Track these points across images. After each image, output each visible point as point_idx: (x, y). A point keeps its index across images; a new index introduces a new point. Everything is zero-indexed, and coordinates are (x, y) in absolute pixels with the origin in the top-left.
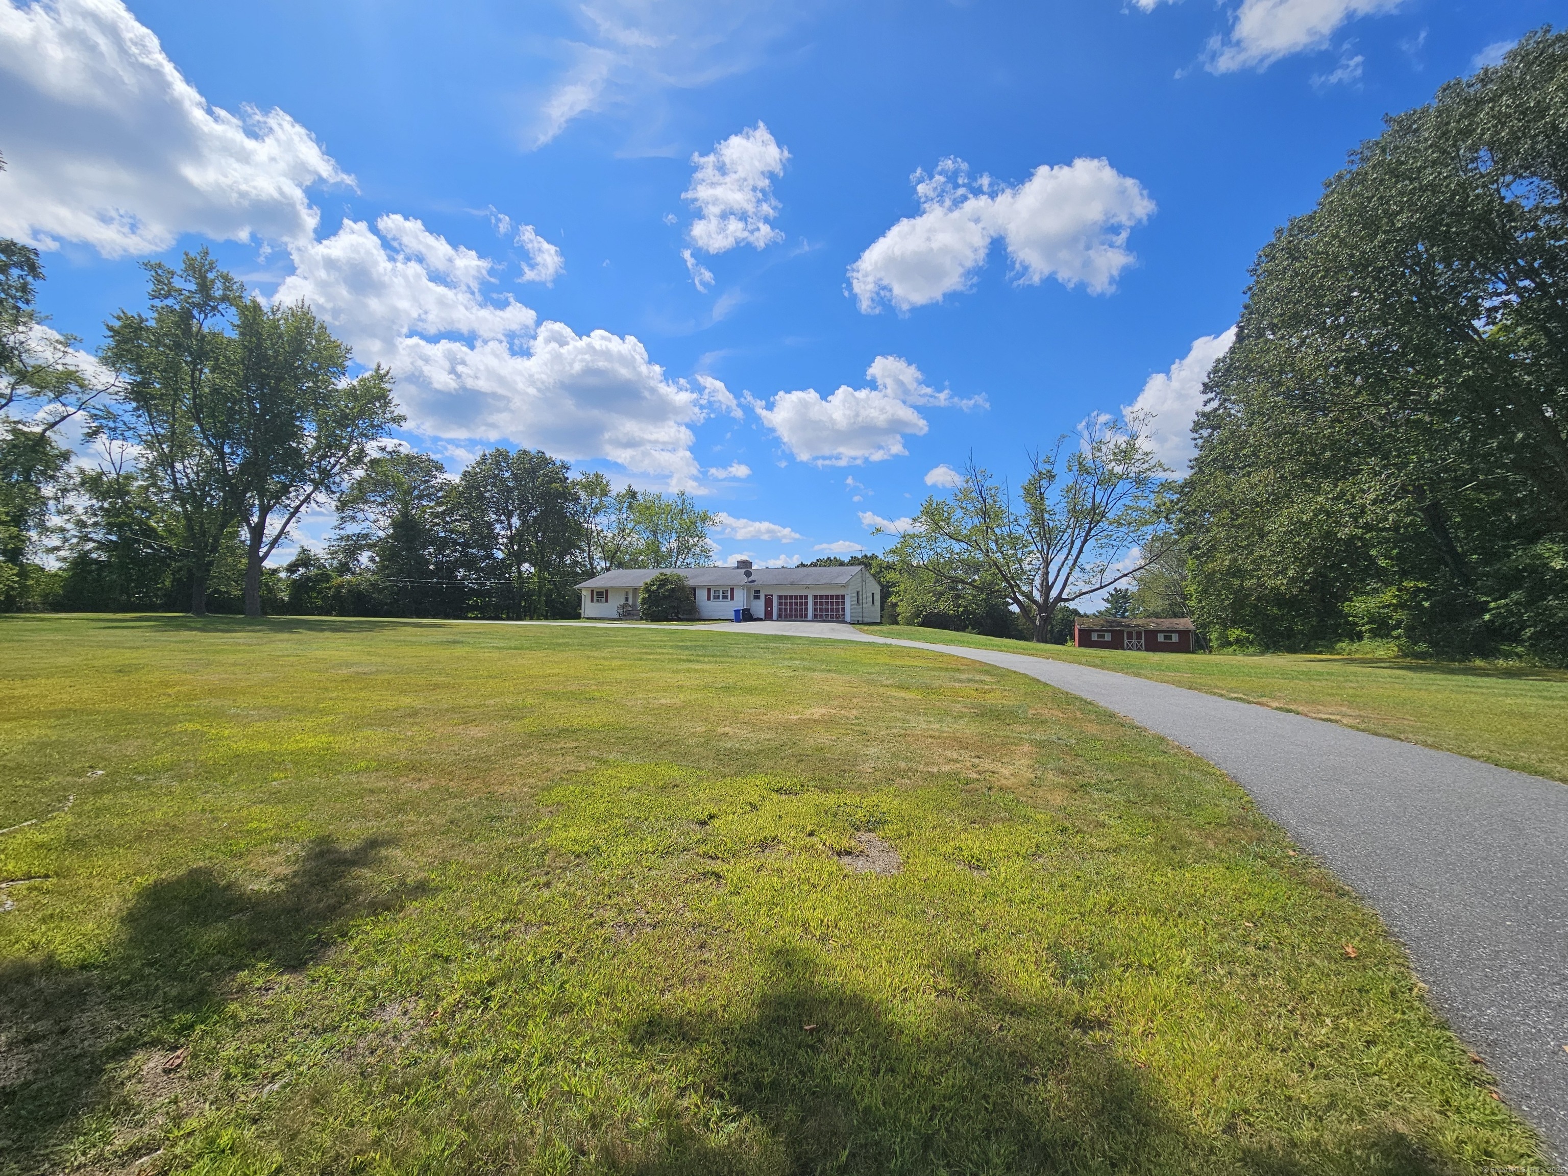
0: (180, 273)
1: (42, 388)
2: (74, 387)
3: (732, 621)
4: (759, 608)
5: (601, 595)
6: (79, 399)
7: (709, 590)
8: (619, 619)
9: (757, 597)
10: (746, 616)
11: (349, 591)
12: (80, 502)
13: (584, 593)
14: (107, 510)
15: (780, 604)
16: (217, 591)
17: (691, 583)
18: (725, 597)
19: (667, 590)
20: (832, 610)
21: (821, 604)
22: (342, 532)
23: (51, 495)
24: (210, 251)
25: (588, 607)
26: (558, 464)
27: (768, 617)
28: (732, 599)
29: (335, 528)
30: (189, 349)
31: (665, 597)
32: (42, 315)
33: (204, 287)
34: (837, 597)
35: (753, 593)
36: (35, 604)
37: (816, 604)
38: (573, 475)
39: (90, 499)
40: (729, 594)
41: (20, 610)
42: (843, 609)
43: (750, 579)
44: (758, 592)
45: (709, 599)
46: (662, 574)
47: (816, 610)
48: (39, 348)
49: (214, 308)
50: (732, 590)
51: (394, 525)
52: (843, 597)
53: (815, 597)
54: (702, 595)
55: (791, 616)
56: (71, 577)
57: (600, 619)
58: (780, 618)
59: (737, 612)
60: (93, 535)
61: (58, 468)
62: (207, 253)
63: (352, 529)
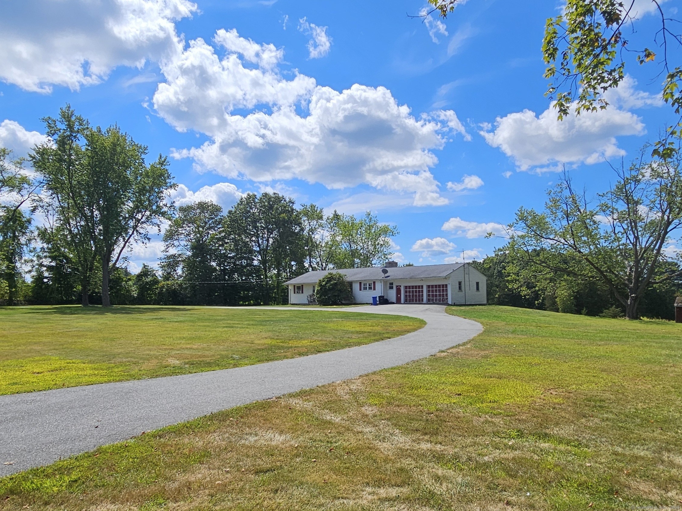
0: (59, 120)
1: (13, 187)
2: (26, 186)
3: (372, 304)
4: (392, 295)
5: (299, 289)
6: (28, 191)
7: (360, 283)
8: (308, 305)
9: (391, 288)
10: (384, 301)
11: (167, 290)
12: (39, 244)
13: (290, 288)
14: (50, 249)
15: (406, 292)
16: (94, 292)
17: (349, 279)
18: (370, 288)
19: (331, 285)
20: (440, 295)
21: (433, 292)
22: (168, 254)
23: (24, 243)
24: (71, 106)
25: (293, 297)
26: (288, 200)
27: (398, 301)
28: (374, 289)
29: (163, 251)
30: (65, 161)
31: (330, 289)
32: (9, 150)
33: (70, 127)
34: (443, 285)
35: (388, 285)
36: (21, 301)
37: (429, 291)
38: (297, 207)
39: (42, 243)
40: (372, 286)
41: (15, 305)
42: (447, 295)
43: (386, 275)
44: (392, 284)
45: (360, 290)
46: (330, 274)
47: (429, 295)
48: (9, 168)
49: (75, 137)
50: (374, 283)
51: (193, 248)
52: (446, 285)
53: (429, 287)
54: (356, 287)
55: (413, 301)
56: (35, 286)
57: (299, 304)
58: (407, 302)
59: (374, 298)
60: (45, 263)
61: (27, 228)
62: (69, 107)
63: (172, 251)
